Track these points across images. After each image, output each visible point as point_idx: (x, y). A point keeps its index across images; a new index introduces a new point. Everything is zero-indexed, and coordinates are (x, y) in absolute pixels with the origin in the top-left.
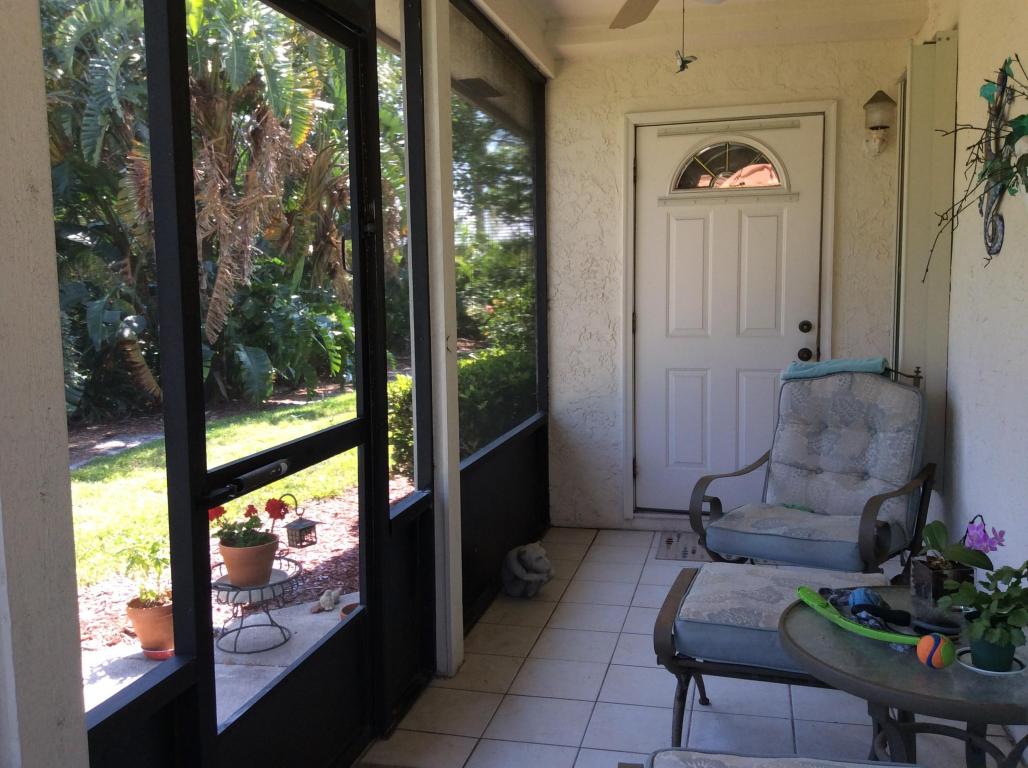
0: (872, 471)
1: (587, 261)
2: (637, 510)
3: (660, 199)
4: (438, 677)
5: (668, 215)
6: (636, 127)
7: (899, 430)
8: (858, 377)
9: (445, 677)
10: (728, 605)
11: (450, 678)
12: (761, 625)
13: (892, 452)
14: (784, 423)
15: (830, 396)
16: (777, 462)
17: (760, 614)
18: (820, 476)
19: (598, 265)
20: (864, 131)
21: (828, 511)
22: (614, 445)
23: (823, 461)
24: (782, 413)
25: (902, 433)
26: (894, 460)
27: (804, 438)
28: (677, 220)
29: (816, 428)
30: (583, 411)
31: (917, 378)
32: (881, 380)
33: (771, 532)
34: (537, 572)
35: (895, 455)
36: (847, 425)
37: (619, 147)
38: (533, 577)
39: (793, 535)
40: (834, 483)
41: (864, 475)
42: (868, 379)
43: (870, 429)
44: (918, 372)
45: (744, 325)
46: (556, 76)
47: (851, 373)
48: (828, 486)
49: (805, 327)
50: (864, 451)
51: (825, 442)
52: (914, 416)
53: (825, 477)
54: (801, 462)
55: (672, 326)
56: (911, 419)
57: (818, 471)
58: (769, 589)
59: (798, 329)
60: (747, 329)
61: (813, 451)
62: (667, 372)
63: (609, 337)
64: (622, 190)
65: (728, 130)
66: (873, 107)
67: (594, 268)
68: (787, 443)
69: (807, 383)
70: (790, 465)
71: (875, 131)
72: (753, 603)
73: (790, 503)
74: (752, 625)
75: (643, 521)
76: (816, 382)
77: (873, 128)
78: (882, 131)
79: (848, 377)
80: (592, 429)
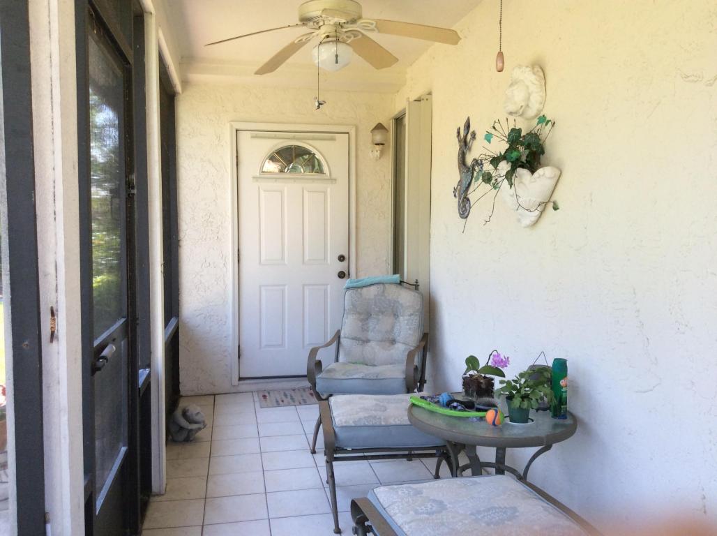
0: (398, 339)
1: (206, 215)
2: (240, 379)
3: (254, 178)
4: (154, 496)
5: (259, 188)
6: (237, 131)
7: (411, 315)
8: (387, 286)
9: (159, 495)
10: (362, 415)
11: (163, 495)
12: (383, 423)
13: (408, 327)
14: (347, 314)
15: (372, 297)
16: (345, 337)
17: (380, 418)
18: (369, 344)
19: (213, 218)
20: (370, 145)
21: (376, 363)
22: (225, 337)
23: (371, 335)
24: (346, 308)
25: (412, 317)
26: (409, 332)
27: (359, 322)
28: (265, 191)
29: (365, 315)
30: (203, 315)
31: (416, 286)
32: (400, 287)
33: (355, 377)
34: (196, 423)
35: (410, 329)
36: (382, 313)
37: (226, 143)
38: (194, 426)
39: (368, 377)
40: (378, 347)
41: (393, 342)
42: (393, 287)
43: (395, 315)
44: (417, 282)
45: (307, 258)
46: (183, 92)
47: (383, 283)
48: (375, 349)
49: (341, 258)
50: (393, 327)
51: (371, 323)
52: (418, 307)
53: (372, 344)
54: (358, 336)
55: (263, 258)
56: (417, 308)
57: (368, 341)
58: (377, 404)
59: (337, 260)
60: (309, 260)
61: (364, 329)
62: (260, 287)
63: (222, 265)
64: (229, 170)
65: (294, 138)
66: (376, 131)
67: (211, 219)
68: (349, 326)
69: (359, 290)
70: (353, 339)
71: (378, 146)
72: (374, 413)
73: (354, 361)
74: (378, 424)
75: (245, 386)
76: (365, 290)
77: (376, 144)
78: (381, 146)
79: (381, 286)
80: (210, 327)
